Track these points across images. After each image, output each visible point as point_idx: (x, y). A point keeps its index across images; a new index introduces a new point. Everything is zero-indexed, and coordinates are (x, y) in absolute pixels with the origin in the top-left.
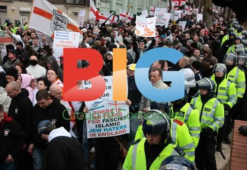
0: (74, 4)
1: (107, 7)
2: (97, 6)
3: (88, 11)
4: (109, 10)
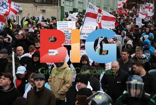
0: (42, 3)
1: (71, 6)
2: (62, 5)
3: (54, 9)
4: (72, 8)
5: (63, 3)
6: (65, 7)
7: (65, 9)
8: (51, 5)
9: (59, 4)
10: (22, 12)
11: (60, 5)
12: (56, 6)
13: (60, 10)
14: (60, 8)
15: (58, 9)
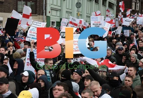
1: (58, 15)
2: (48, 14)
3: (39, 19)
4: (59, 18)
5: (49, 12)
6: (51, 17)
7: (51, 19)
8: (35, 15)
9: (44, 13)
10: (3, 22)
11: (46, 15)
12: (41, 16)
13: (46, 20)
14: (46, 19)
15: (43, 19)
